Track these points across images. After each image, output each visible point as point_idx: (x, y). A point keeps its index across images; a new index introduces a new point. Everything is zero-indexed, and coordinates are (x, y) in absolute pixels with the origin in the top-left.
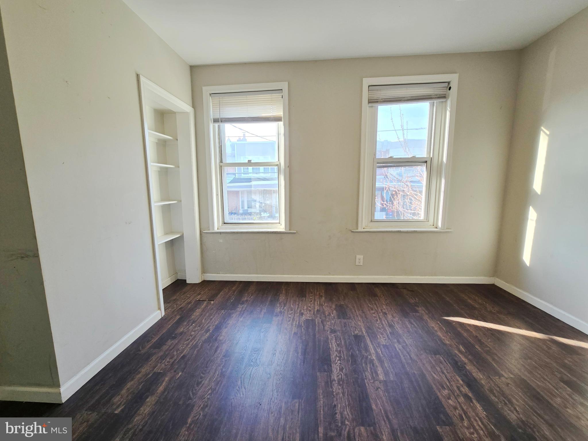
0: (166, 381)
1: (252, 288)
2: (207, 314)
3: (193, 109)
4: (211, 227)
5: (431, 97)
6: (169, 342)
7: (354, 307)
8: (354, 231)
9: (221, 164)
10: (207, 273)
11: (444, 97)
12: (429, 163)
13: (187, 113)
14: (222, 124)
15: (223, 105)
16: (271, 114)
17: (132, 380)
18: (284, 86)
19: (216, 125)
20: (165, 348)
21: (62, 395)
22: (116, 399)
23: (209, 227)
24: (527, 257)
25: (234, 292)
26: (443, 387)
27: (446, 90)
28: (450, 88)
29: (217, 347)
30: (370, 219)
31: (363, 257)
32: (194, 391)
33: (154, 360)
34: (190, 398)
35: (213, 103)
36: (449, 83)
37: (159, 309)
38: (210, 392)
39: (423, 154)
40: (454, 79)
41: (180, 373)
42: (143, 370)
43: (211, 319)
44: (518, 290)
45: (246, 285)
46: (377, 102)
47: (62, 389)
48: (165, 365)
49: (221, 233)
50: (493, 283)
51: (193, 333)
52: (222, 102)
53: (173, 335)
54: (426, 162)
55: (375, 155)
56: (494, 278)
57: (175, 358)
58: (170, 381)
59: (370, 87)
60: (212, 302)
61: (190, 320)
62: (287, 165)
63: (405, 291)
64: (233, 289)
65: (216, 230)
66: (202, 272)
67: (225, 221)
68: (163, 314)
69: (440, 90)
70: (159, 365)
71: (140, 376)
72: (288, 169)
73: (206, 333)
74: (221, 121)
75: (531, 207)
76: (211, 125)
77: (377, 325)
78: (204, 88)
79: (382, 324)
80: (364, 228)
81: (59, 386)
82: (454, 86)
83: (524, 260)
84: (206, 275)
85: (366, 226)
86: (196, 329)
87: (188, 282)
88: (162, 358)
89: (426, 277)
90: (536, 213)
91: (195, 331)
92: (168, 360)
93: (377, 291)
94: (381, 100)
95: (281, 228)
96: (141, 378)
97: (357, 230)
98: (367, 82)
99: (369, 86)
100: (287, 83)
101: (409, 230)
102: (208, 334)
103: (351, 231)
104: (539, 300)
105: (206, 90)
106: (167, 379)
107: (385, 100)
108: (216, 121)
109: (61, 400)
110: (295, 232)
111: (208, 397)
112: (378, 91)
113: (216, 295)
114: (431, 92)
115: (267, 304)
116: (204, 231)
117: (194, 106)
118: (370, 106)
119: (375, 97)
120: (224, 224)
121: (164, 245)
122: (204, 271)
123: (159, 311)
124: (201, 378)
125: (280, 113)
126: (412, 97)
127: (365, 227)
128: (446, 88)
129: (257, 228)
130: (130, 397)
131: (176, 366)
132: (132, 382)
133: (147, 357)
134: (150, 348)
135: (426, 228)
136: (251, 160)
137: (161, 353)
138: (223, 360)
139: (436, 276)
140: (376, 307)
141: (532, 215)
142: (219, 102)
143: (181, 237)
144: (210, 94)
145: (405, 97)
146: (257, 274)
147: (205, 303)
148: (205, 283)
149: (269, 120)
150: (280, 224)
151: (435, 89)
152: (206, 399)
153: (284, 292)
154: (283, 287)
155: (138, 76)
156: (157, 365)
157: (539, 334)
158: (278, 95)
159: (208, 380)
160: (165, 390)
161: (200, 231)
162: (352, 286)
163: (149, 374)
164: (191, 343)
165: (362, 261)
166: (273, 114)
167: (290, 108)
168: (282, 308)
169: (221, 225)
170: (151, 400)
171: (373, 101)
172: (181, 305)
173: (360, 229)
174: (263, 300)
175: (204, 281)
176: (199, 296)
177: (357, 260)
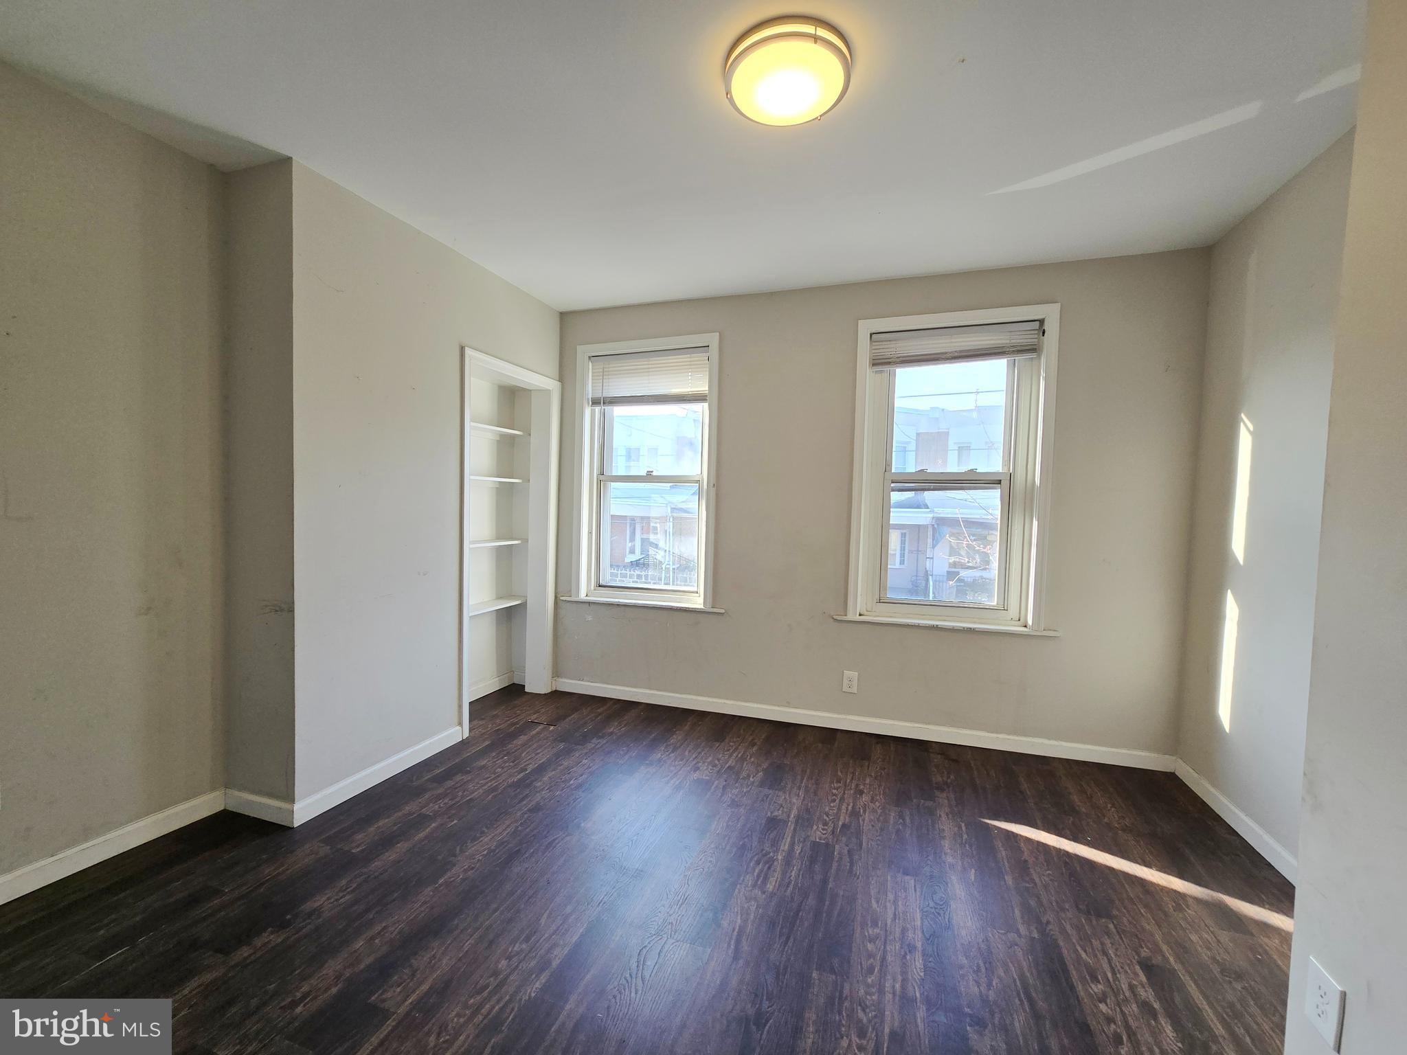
0: (432, 827)
1: (633, 713)
2: (535, 746)
3: (559, 383)
4: (573, 592)
5: (1003, 350)
6: (458, 778)
7: (806, 772)
8: (839, 618)
9: (601, 477)
10: (562, 677)
11: (1034, 349)
12: (1005, 483)
13: (547, 392)
14: (608, 408)
15: (608, 375)
16: (688, 390)
17: (388, 817)
18: (713, 339)
19: (597, 409)
20: (450, 783)
21: (296, 816)
22: (359, 837)
23: (570, 591)
24: (1225, 712)
25: (597, 717)
26: (875, 924)
27: (1036, 336)
28: (1044, 333)
29: (527, 796)
30: (877, 597)
31: (859, 675)
32: (464, 848)
33: (427, 797)
34: (455, 856)
35: (593, 373)
36: (1042, 322)
37: (460, 724)
38: (485, 852)
39: (993, 464)
40: (1051, 313)
41: (455, 822)
42: (407, 808)
43: (538, 754)
44: (1212, 790)
45: (626, 706)
46: (889, 363)
47: (297, 807)
48: (440, 807)
49: (589, 603)
50: (1173, 771)
51: (499, 770)
52: (607, 370)
53: (468, 769)
54: (999, 482)
55: (888, 465)
56: (1174, 758)
57: (457, 800)
58: (437, 828)
59: (873, 336)
60: (552, 728)
61: (503, 751)
62: (713, 481)
63: (937, 759)
64: (599, 710)
65: (582, 596)
66: (553, 674)
67: (602, 582)
68: (466, 734)
69: (1021, 337)
70: (431, 805)
71: (400, 814)
72: (713, 491)
73: (519, 774)
74: (604, 403)
75: (1229, 591)
76: (588, 411)
77: (827, 809)
78: (580, 349)
79: (839, 809)
80: (860, 615)
81: (293, 801)
82: (1052, 328)
83: (1219, 715)
84: (561, 680)
85: (867, 611)
86: (507, 764)
87: (527, 690)
88: (439, 797)
89: (1001, 736)
90: (1238, 605)
91: (503, 768)
92: (446, 801)
93: (878, 751)
94: (898, 360)
95: (698, 602)
96: (400, 817)
97: (844, 618)
98: (866, 327)
99: (871, 335)
100: (718, 334)
101: (957, 626)
102: (522, 775)
103: (833, 618)
104: (1242, 816)
105: (583, 351)
106: (434, 825)
107: (904, 359)
108: (595, 402)
109: (293, 823)
110: (723, 611)
111: (481, 858)
112: (891, 343)
113: (565, 717)
114: (1004, 341)
115: (644, 743)
116: (562, 598)
117: (561, 379)
118: (876, 371)
119: (888, 354)
120: (600, 586)
121: (494, 617)
122: (557, 673)
123: (459, 728)
124: (483, 832)
125: (702, 387)
126: (961, 351)
127: (866, 613)
128: (1036, 332)
129: (655, 599)
130: (376, 838)
131: (454, 812)
132: (387, 820)
133: (420, 791)
134: (428, 780)
135: (998, 625)
136: (652, 472)
137: (440, 791)
138: (526, 816)
139: (1025, 735)
140: (850, 778)
141: (1232, 609)
142: (602, 370)
143: (523, 606)
144: (589, 357)
145: (946, 353)
146: (650, 688)
147: (540, 727)
148: (556, 695)
149: (685, 400)
150: (698, 595)
151: (1013, 334)
152: (476, 860)
153: (687, 728)
154: (690, 719)
155: (462, 349)
156: (429, 805)
157: (1184, 882)
158: (700, 357)
159: (490, 837)
160: (426, 837)
161: (556, 597)
162: (829, 735)
163: (414, 813)
164: (490, 784)
165: (855, 683)
166: (692, 390)
167: (721, 380)
168: (667, 753)
169: (592, 588)
170: (402, 847)
171: (882, 362)
172: (500, 725)
173: (852, 616)
174: (641, 737)
175: (556, 691)
176: (535, 716)
177: (845, 682)
